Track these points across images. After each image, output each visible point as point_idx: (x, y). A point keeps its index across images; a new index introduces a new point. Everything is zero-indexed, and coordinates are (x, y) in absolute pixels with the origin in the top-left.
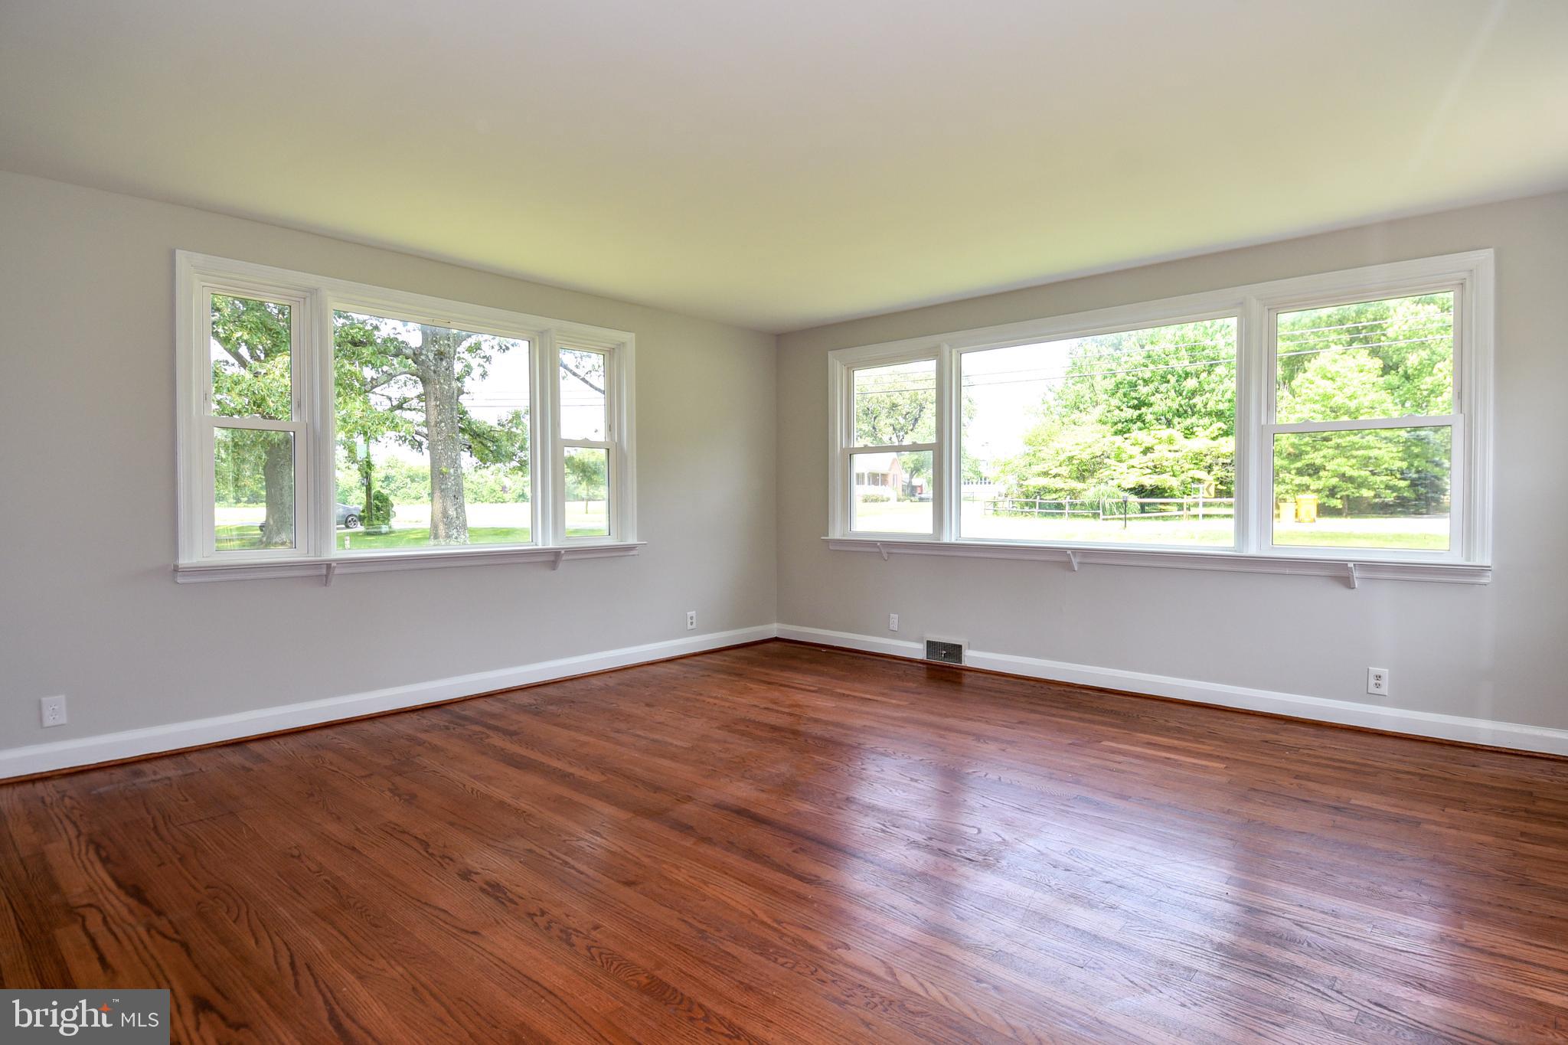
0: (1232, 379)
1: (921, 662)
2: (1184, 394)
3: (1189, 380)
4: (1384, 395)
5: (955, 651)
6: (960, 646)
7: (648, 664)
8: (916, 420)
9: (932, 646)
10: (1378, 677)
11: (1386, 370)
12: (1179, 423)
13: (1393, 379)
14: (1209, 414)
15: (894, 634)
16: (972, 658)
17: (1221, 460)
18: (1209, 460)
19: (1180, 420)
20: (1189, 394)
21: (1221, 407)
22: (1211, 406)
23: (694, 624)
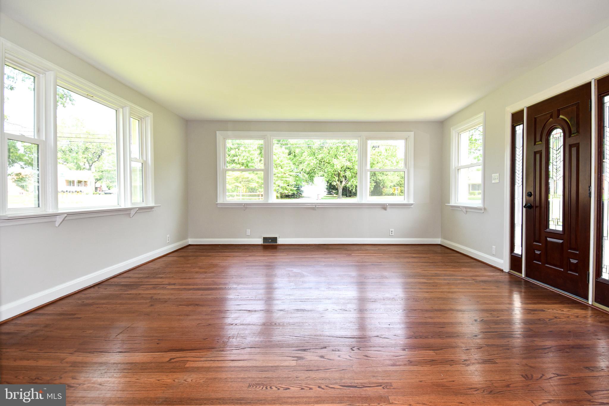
0: (246, 152)
1: (261, 245)
2: (231, 155)
3: (232, 150)
4: (289, 161)
5: (275, 239)
6: (276, 238)
7: (158, 258)
8: (99, 156)
9: (265, 239)
10: (392, 231)
11: (290, 154)
12: (229, 166)
13: (292, 156)
14: (239, 163)
15: (248, 237)
16: (280, 241)
17: (244, 180)
18: (240, 180)
19: (229, 165)
20: (232, 156)
21: (243, 161)
22: (240, 161)
23: (169, 240)
